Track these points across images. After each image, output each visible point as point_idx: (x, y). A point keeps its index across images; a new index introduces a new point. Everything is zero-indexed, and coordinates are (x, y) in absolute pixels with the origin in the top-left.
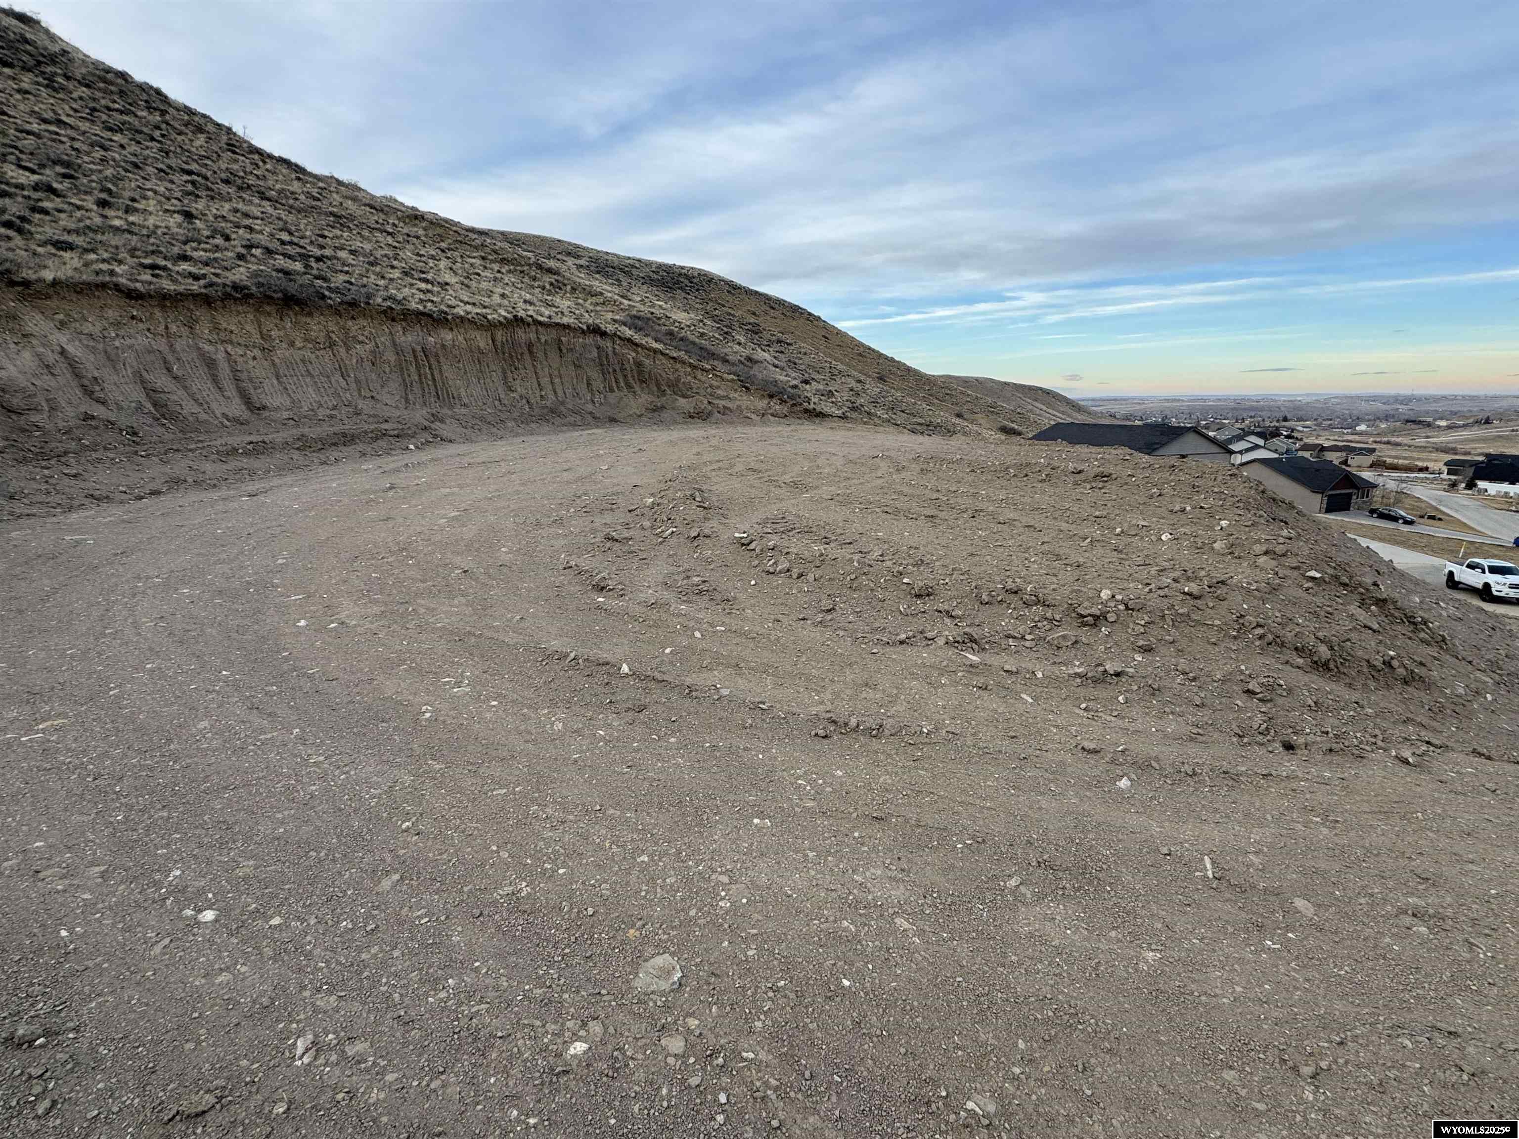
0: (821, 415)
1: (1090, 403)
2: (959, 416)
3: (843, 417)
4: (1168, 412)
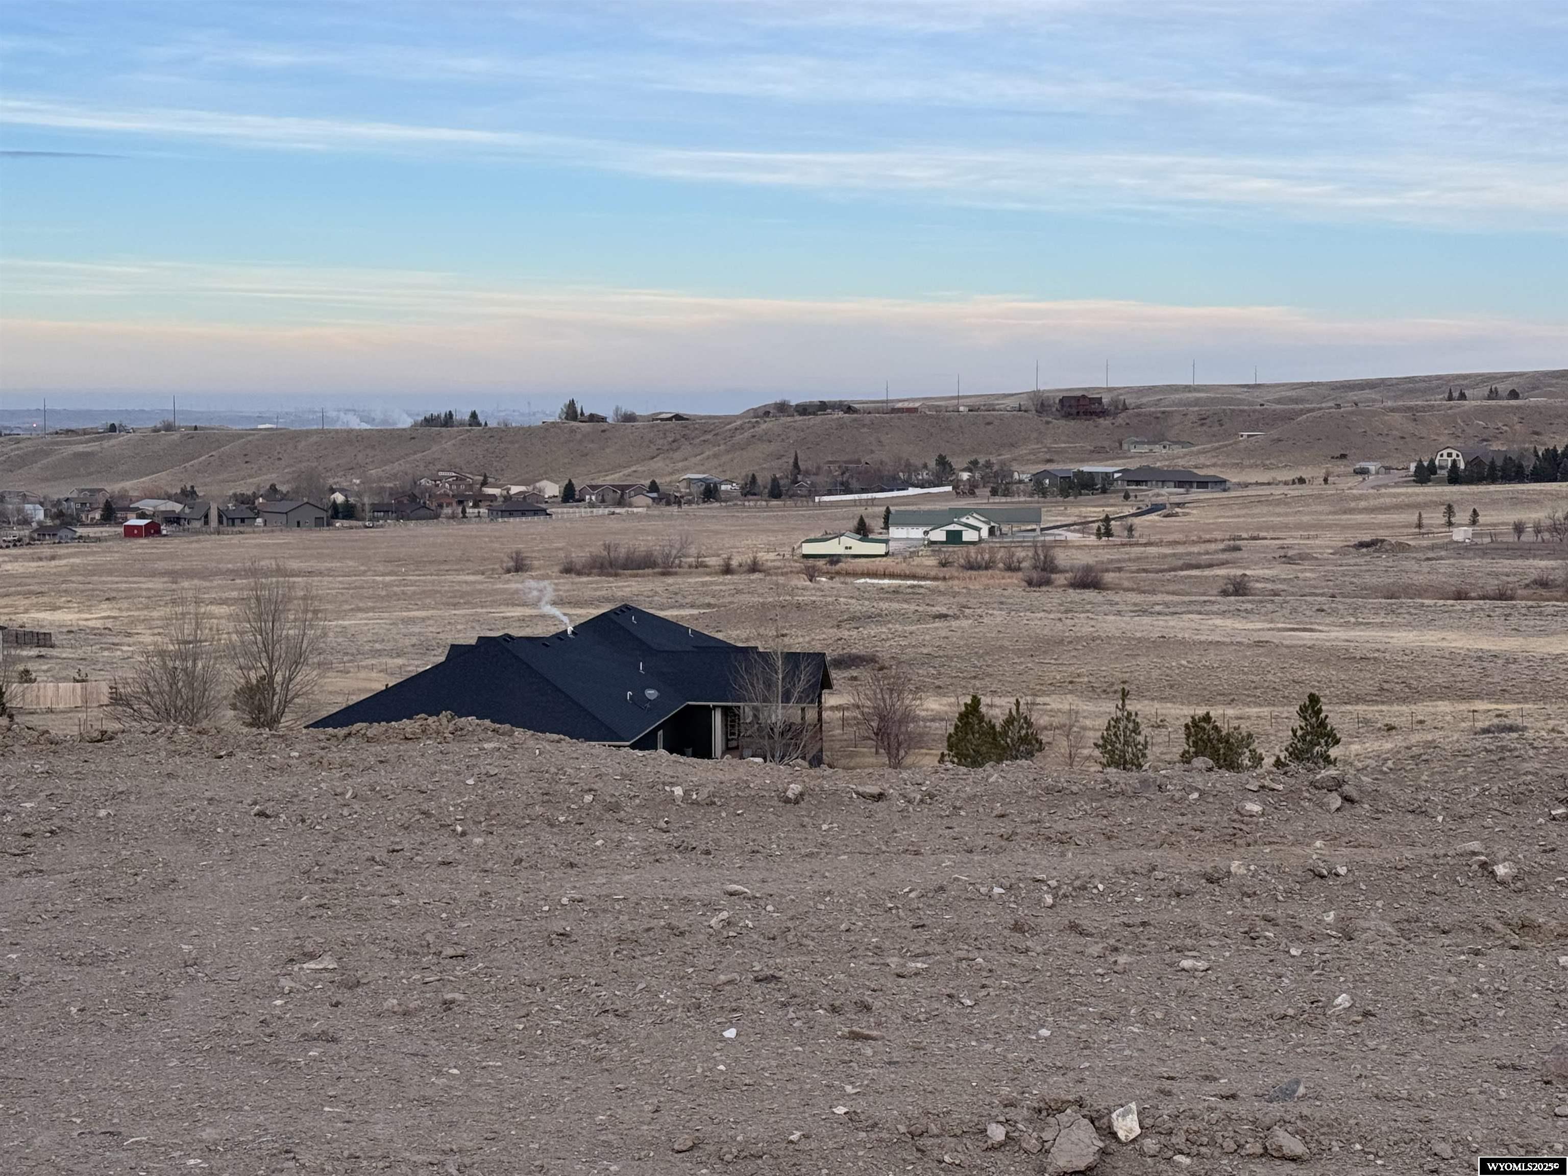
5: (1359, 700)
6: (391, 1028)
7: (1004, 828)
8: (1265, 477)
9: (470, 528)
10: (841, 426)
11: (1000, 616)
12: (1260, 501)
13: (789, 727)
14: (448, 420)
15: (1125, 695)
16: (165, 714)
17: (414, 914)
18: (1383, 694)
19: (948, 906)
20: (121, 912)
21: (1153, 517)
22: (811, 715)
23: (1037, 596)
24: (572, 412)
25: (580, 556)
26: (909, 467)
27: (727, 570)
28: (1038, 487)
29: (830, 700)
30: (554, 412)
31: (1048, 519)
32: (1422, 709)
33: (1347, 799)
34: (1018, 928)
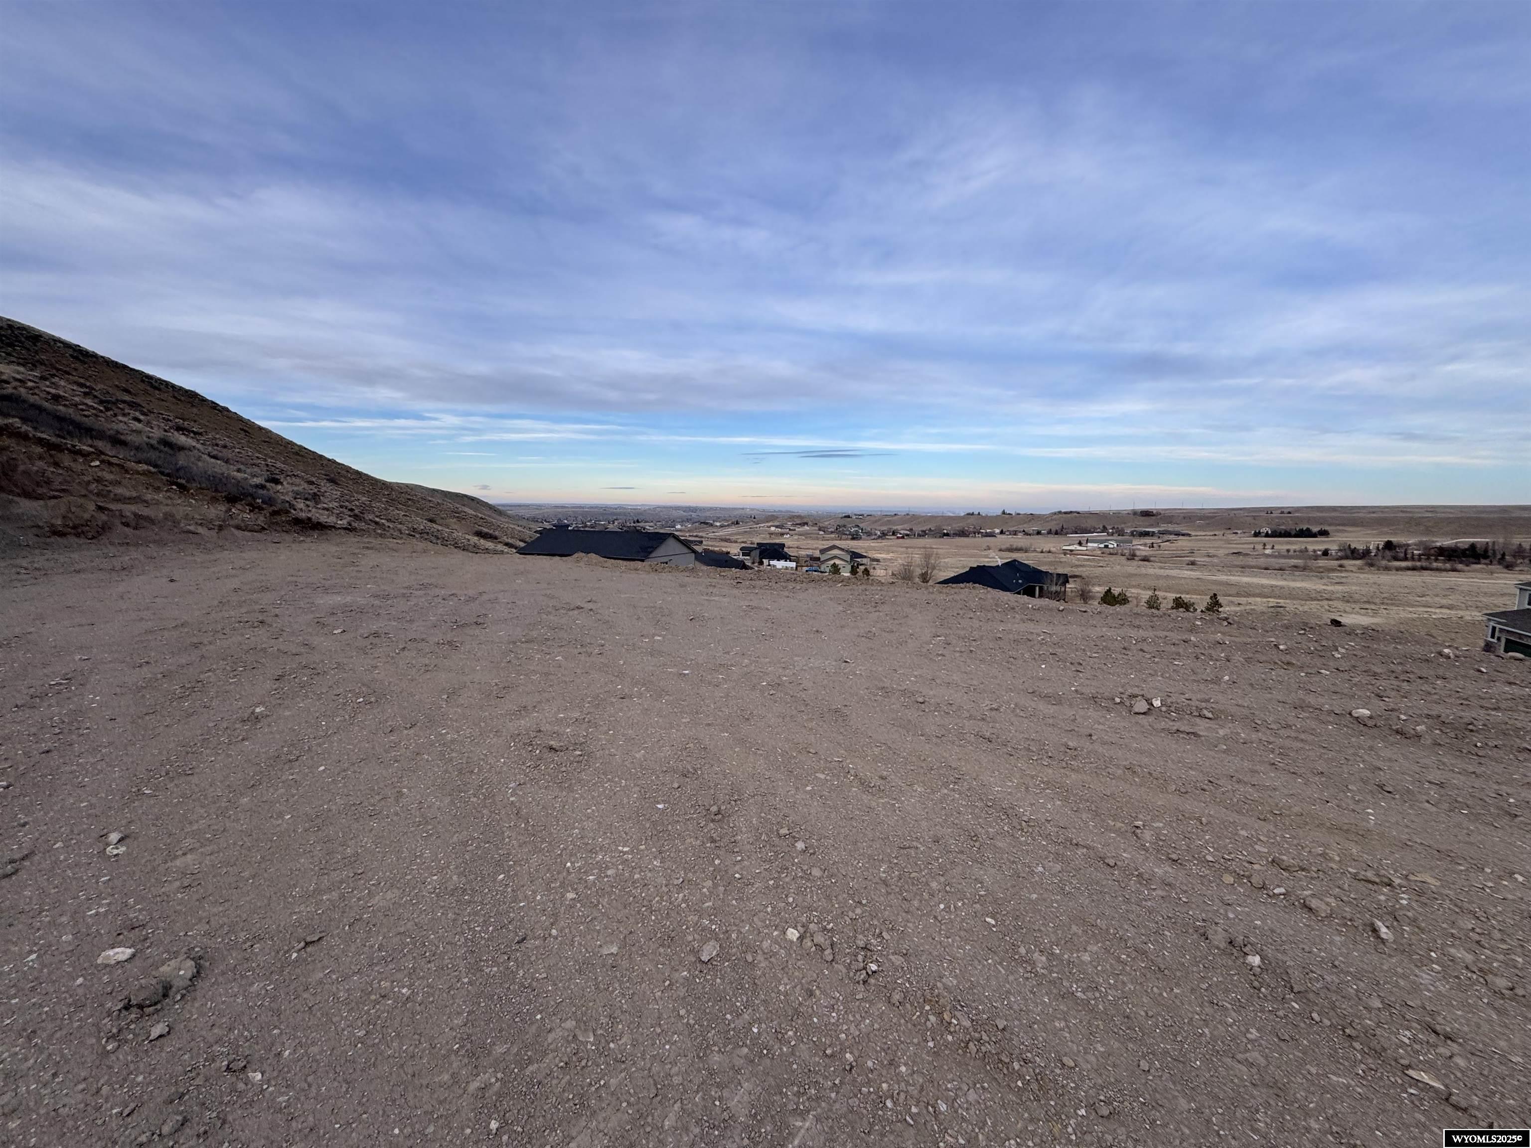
0: (319, 527)
1: (508, 508)
2: (431, 521)
3: (350, 529)
4: (560, 516)
5: (1230, 596)
6: (958, 655)
7: (1121, 622)
8: (1204, 533)
9: (976, 539)
10: (1076, 517)
11: (1118, 567)
12: (1201, 540)
13: (1056, 592)
14: (973, 514)
15: (1155, 590)
16: (903, 578)
17: (964, 629)
18: (1238, 595)
19: (1104, 641)
20: (896, 622)
21: (1167, 543)
22: (1063, 589)
23: (1129, 562)
24: (1004, 513)
25: (1003, 547)
26: (1095, 528)
27: (1042, 552)
28: (1132, 534)
29: (1068, 586)
30: (999, 513)
31: (1135, 542)
32: (1250, 600)
33: (1229, 623)
34: (1125, 648)
